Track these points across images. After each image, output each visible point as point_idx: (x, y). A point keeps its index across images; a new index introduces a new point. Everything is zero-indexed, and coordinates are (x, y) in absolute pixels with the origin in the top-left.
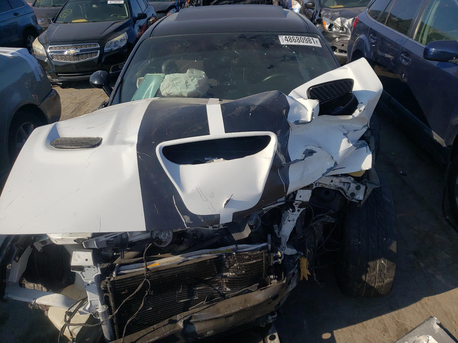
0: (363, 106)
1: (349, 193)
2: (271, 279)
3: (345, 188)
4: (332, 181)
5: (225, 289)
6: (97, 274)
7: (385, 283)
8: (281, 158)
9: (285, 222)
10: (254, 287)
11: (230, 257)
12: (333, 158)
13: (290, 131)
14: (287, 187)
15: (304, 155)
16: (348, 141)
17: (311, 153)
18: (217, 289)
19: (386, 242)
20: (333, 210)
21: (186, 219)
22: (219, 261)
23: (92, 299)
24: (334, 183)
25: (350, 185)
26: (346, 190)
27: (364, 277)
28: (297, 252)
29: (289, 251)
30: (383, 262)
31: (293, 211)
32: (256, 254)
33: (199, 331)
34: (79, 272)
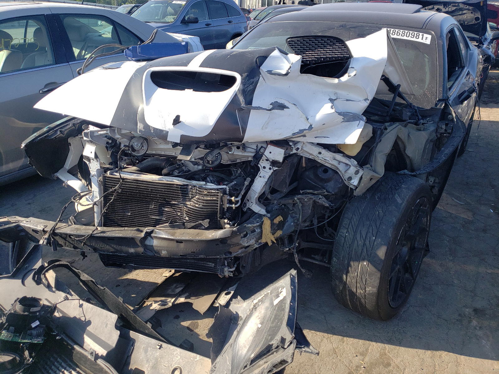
0: (353, 71)
1: (346, 177)
2: (225, 224)
3: (342, 168)
4: (320, 153)
5: (185, 218)
6: (98, 168)
7: (366, 292)
8: (241, 100)
9: (257, 177)
10: (206, 223)
11: (194, 188)
12: (308, 119)
13: (261, 78)
14: (244, 131)
15: (271, 106)
16: (332, 107)
17: (282, 107)
18: (179, 214)
19: (374, 241)
20: (327, 191)
21: (140, 126)
22: (184, 188)
23: (94, 190)
24: (323, 156)
25: (350, 167)
26: (343, 172)
27: (345, 276)
28: (266, 213)
29: (257, 209)
30: (365, 263)
31: (264, 168)
32: (213, 191)
33: (156, 246)
34: (88, 163)
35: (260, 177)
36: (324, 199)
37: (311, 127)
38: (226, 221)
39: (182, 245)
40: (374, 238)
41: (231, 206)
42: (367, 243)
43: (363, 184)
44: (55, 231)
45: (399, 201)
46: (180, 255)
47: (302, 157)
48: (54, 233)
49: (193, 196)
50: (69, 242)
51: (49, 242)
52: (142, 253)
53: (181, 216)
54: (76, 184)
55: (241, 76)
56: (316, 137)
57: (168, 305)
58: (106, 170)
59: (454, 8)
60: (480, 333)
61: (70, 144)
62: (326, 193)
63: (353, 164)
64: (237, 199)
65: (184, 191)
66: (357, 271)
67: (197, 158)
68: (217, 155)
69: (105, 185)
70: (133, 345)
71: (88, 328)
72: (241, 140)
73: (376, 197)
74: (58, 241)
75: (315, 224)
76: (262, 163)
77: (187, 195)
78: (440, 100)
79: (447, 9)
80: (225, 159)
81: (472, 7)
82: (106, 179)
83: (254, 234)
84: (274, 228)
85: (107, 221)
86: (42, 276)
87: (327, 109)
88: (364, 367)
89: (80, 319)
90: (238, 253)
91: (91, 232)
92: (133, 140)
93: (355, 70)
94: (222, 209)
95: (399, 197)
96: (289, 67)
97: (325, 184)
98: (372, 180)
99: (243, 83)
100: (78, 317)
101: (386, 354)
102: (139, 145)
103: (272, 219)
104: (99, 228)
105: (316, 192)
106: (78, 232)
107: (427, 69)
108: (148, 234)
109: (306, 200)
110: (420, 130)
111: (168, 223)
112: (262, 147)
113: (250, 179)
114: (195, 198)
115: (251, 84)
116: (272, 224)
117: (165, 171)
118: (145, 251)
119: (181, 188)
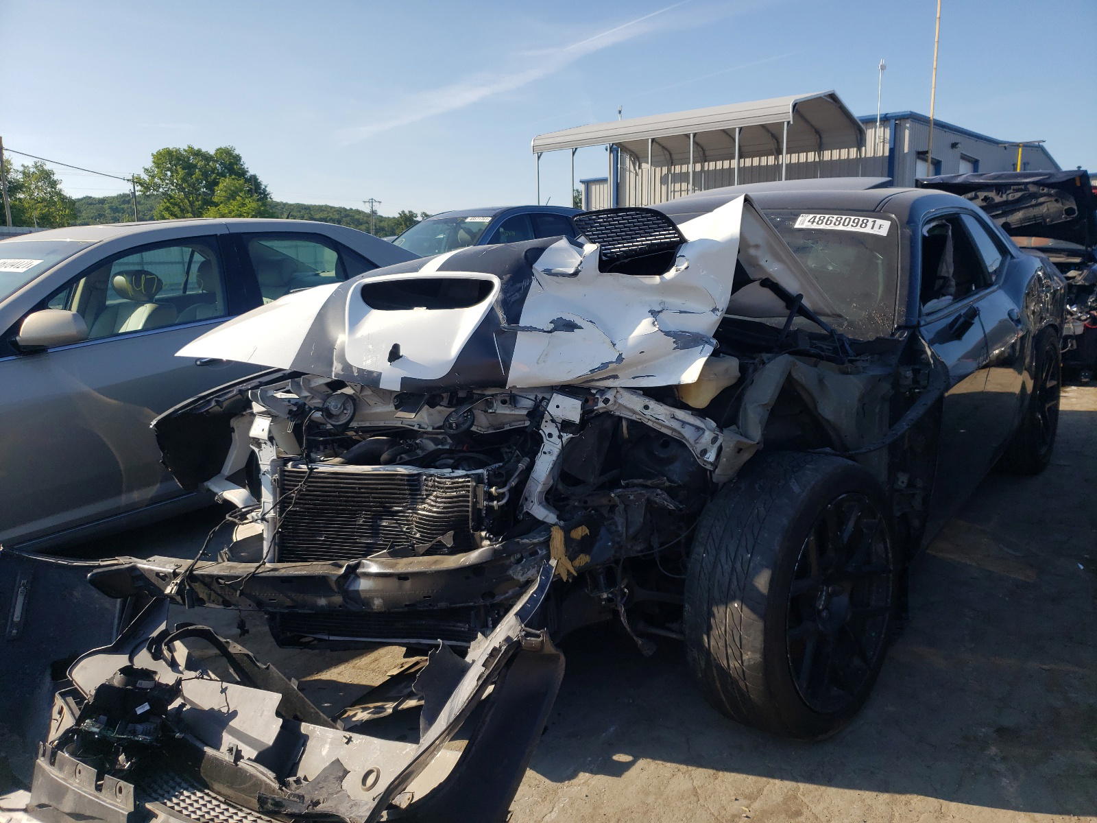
0: (684, 262)
1: (699, 448)
2: (482, 539)
3: (688, 433)
4: (647, 408)
5: (415, 534)
6: (273, 458)
7: (745, 664)
8: (501, 317)
9: (539, 454)
10: (448, 540)
11: (430, 479)
12: (614, 345)
13: (534, 283)
14: (507, 368)
15: (552, 326)
16: (653, 323)
17: (570, 326)
18: (404, 529)
19: (750, 562)
20: (669, 480)
21: (337, 368)
22: (414, 481)
23: (265, 500)
24: (652, 413)
25: (704, 433)
26: (692, 441)
27: (705, 638)
28: (557, 520)
29: (541, 512)
30: (736, 605)
31: (550, 435)
32: (460, 480)
33: (363, 591)
34: (256, 450)
35: (545, 453)
36: (665, 496)
37: (620, 359)
38: (483, 534)
39: (408, 584)
40: (749, 555)
41: (491, 504)
42: (738, 565)
43: (725, 459)
44: (195, 572)
45: (796, 488)
46: (406, 605)
47: (620, 418)
48: (191, 576)
49: (428, 493)
50: (215, 592)
51: (180, 591)
52: (340, 606)
53: (407, 533)
54: (236, 495)
55: (501, 278)
56: (634, 378)
57: (385, 713)
58: (286, 461)
59: (1018, 195)
60: (1001, 767)
61: (233, 430)
62: (667, 484)
63: (710, 427)
64: (501, 491)
65: (414, 484)
66: (724, 622)
67: (436, 426)
68: (465, 415)
69: (284, 484)
70: (304, 744)
71: (230, 723)
72: (502, 383)
73: (757, 486)
74: (196, 593)
75: (655, 547)
76: (547, 428)
77: (419, 492)
78: (899, 328)
79: (1004, 196)
80: (482, 424)
81: (1055, 190)
82: (285, 475)
83: (535, 559)
84: (573, 549)
85: (284, 552)
86: (164, 648)
87: (645, 326)
88: (747, 817)
89: (220, 711)
90: (507, 595)
91: (253, 570)
92: (329, 400)
93: (687, 260)
94: (477, 511)
95: (796, 484)
96: (579, 263)
97: (667, 469)
98: (742, 452)
99: (504, 290)
100: (216, 708)
101: (796, 798)
102: (339, 406)
103: (567, 531)
104: (268, 565)
105: (649, 483)
106: (232, 571)
107: (881, 278)
108: (352, 570)
109: (632, 497)
110: (847, 373)
111: (385, 549)
112: (544, 398)
113: (528, 460)
114: (432, 497)
115: (517, 291)
116: (568, 541)
117: (384, 457)
118: (347, 603)
119: (408, 480)
